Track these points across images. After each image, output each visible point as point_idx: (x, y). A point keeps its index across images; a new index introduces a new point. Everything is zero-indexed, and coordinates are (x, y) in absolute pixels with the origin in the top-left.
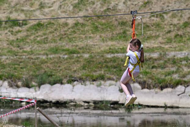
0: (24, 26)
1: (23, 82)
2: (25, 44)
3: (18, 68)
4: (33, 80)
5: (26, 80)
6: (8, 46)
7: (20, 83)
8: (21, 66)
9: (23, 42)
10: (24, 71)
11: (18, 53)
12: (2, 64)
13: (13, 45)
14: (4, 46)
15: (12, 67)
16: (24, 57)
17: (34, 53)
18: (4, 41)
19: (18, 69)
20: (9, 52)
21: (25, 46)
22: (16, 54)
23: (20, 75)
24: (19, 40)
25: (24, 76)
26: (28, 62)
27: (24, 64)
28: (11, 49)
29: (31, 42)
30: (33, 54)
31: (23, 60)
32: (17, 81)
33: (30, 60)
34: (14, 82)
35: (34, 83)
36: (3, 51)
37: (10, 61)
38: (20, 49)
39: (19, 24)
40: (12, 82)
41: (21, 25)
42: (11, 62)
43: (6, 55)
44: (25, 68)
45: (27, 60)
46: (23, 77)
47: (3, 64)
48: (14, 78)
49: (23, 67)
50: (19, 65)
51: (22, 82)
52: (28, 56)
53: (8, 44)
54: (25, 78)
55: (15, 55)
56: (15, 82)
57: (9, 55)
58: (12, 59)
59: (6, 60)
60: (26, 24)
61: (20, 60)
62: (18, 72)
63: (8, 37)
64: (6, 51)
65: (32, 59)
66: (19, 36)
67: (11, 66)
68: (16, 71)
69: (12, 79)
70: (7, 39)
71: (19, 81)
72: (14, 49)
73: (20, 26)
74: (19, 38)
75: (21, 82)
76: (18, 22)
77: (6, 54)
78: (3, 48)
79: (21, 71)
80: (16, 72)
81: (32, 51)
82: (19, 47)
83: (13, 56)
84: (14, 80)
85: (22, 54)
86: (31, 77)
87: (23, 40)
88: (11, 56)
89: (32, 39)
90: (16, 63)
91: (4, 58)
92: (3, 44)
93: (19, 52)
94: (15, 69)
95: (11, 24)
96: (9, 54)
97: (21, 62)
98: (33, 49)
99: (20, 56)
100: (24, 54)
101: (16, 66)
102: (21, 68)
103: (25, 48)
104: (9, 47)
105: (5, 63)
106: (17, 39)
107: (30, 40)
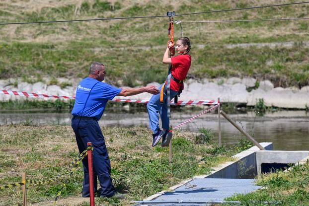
0: (117, 10)
1: (125, 80)
2: (121, 33)
3: (116, 62)
4: (137, 77)
5: (127, 77)
6: (100, 35)
7: (120, 82)
8: (120, 61)
9: (118, 30)
10: (124, 66)
11: (114, 43)
12: (95, 57)
13: (106, 34)
14: (95, 36)
15: (109, 62)
16: (122, 49)
17: (134, 44)
18: (93, 29)
19: (117, 64)
20: (102, 42)
21: (122, 36)
22: (113, 45)
23: (119, 71)
24: (113, 28)
25: (125, 73)
26: (128, 55)
27: (123, 57)
28: (105, 39)
29: (130, 31)
30: (134, 46)
31: (121, 53)
32: (117, 78)
33: (131, 53)
34: (112, 80)
35: (138, 82)
36: (95, 42)
37: (106, 54)
38: (117, 39)
39: (110, 7)
40: (109, 80)
41: (113, 8)
42: (108, 55)
43: (99, 47)
44: (126, 62)
45: (127, 53)
46: (123, 74)
47: (98, 58)
48: (112, 75)
49: (122, 61)
50: (118, 59)
51: (122, 81)
52: (128, 48)
53: (100, 33)
54: (126, 75)
55: (110, 47)
56: (114, 80)
57: (103, 47)
58: (108, 52)
59: (101, 53)
60: (119, 8)
61: (118, 53)
62: (116, 68)
63: (99, 25)
64: (99, 41)
65: (133, 51)
66: (113, 22)
67: (107, 61)
68: (115, 66)
69: (111, 77)
70: (98, 27)
71: (119, 79)
72: (108, 39)
73: (112, 10)
74: (113, 25)
75: (121, 79)
76: (109, 6)
77: (100, 45)
78: (95, 39)
79: (120, 66)
80: (114, 68)
81: (131, 42)
82: (114, 36)
83: (108, 48)
84: (113, 78)
85: (120, 46)
86: (134, 74)
87: (118, 28)
88: (106, 48)
89: (130, 27)
90: (113, 57)
91: (97, 50)
92: (93, 33)
93: (116, 43)
94: (113, 64)
95: (101, 8)
96: (103, 45)
97: (119, 55)
98: (133, 39)
99: (117, 48)
100: (123, 45)
101: (114, 60)
102: (121, 63)
103: (122, 38)
104: (102, 37)
105: (99, 57)
106: (111, 27)
107: (127, 27)
